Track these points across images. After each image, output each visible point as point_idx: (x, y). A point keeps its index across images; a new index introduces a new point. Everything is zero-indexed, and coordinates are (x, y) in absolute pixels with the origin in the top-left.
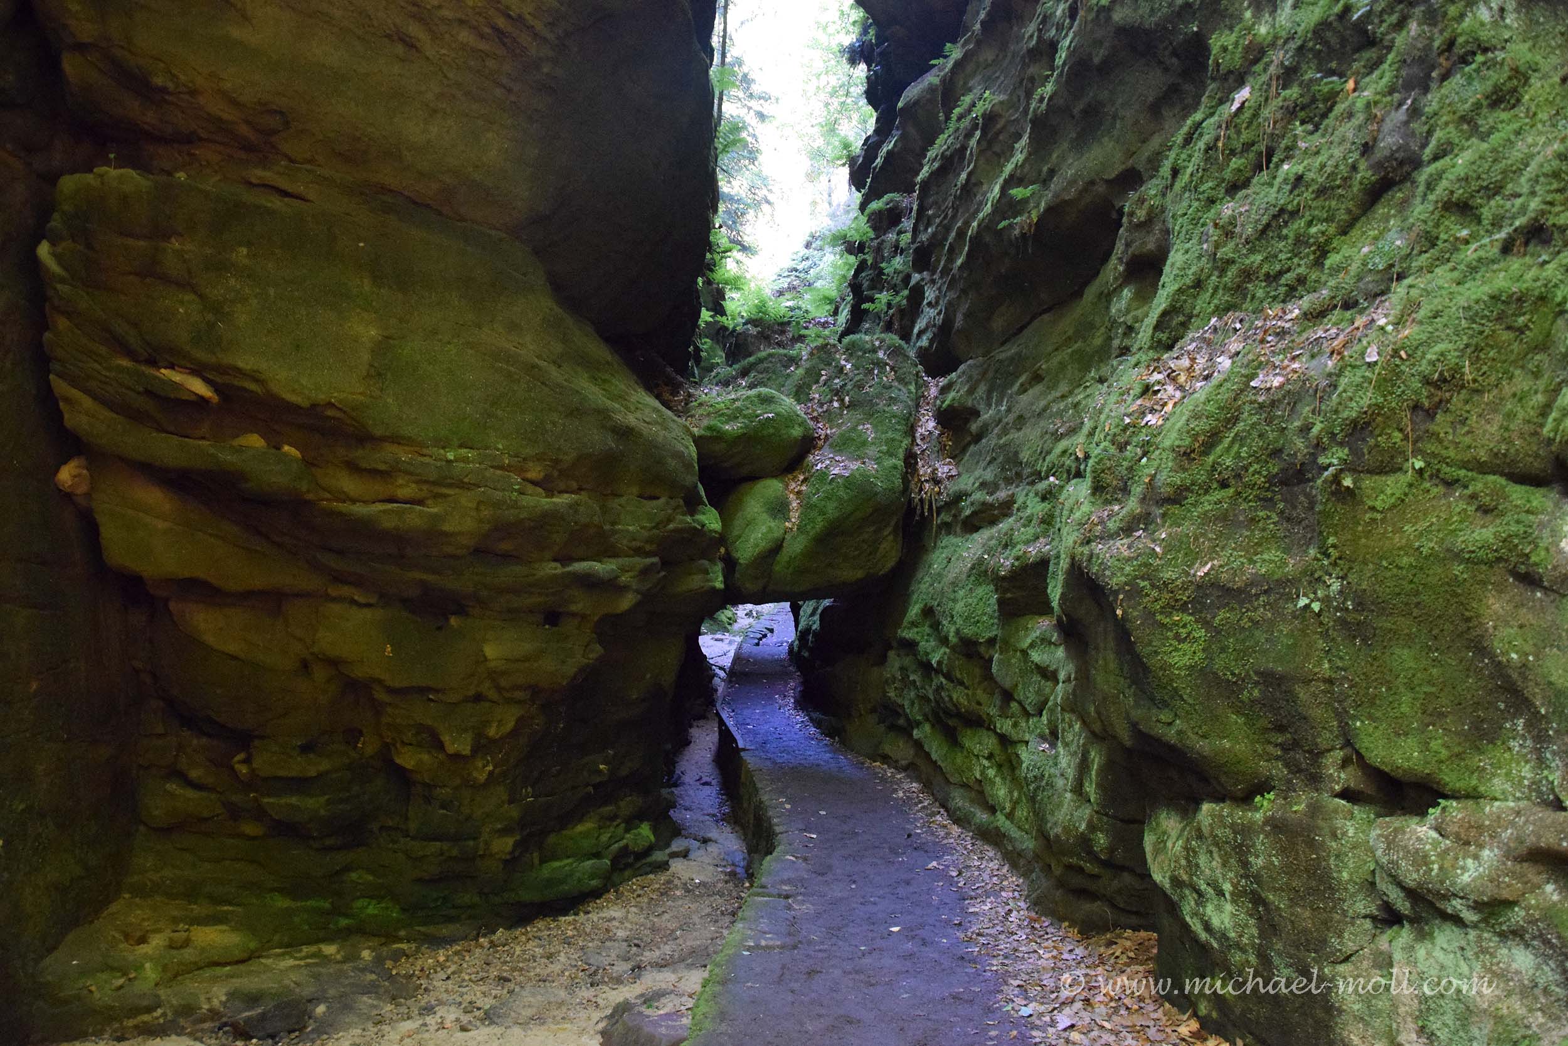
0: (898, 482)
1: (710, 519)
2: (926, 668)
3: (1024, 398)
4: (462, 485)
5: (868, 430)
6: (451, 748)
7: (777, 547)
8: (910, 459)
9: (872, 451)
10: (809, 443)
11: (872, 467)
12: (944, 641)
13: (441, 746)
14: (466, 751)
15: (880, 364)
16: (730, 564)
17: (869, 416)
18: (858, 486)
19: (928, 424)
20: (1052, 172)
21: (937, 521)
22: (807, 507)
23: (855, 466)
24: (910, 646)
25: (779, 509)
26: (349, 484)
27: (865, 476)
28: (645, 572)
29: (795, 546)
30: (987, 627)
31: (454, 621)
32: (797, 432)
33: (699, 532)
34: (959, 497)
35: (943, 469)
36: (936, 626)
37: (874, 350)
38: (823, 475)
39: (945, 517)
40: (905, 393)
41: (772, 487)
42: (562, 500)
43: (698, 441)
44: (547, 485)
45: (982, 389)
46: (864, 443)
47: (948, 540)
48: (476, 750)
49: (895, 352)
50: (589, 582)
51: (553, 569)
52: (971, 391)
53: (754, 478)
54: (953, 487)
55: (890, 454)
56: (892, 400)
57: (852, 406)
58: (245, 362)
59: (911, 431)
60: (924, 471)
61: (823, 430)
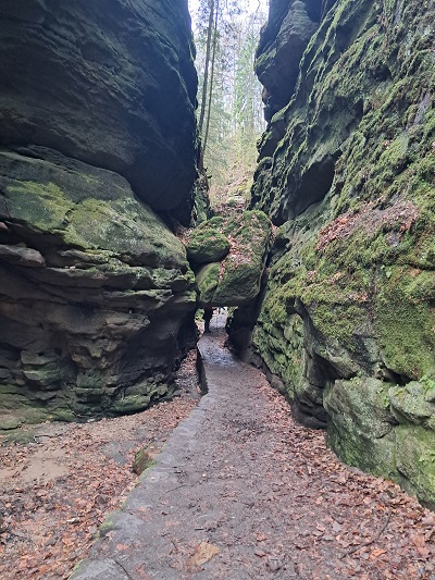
2: (265, 332)
4: (98, 263)
6: (94, 355)
7: (215, 288)
10: (228, 251)
12: (271, 322)
13: (89, 354)
14: (99, 356)
16: (198, 292)
20: (315, 151)
24: (261, 324)
26: (57, 261)
28: (166, 295)
33: (187, 281)
36: (269, 317)
41: (212, 266)
42: (136, 269)
43: (187, 249)
44: (130, 263)
48: (103, 356)
50: (146, 297)
51: (132, 292)
52: (288, 233)
53: (206, 263)
56: (260, 235)
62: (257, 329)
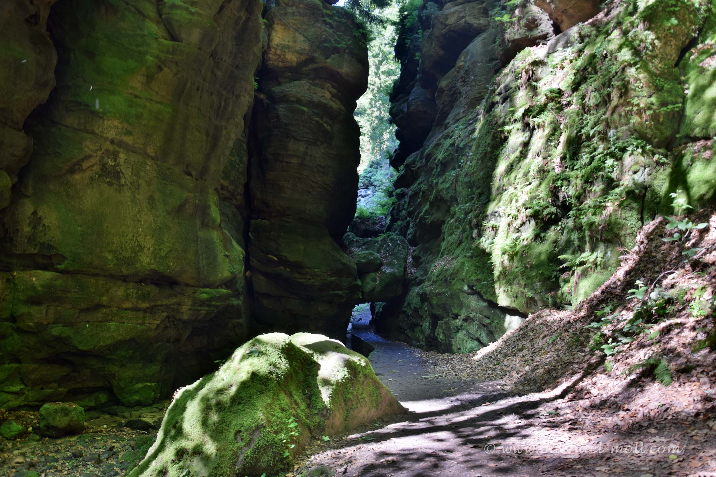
0: (402, 274)
1: (359, 283)
2: (408, 316)
3: (429, 257)
4: (318, 276)
5: (395, 261)
7: (374, 289)
8: (405, 268)
9: (396, 266)
10: (381, 264)
11: (396, 270)
12: (411, 309)
15: (398, 244)
16: (363, 293)
17: (395, 258)
18: (392, 274)
19: (410, 259)
21: (412, 283)
22: (381, 280)
23: (392, 270)
24: (405, 312)
25: (374, 280)
26: (297, 276)
27: (394, 272)
28: (347, 294)
29: (378, 289)
30: (419, 305)
31: (312, 303)
32: (379, 262)
33: (357, 285)
34: (416, 278)
35: (413, 271)
36: (410, 307)
37: (397, 241)
38: (385, 272)
39: (413, 282)
40: (404, 252)
41: (373, 275)
42: (333, 279)
43: (357, 264)
44: (331, 276)
45: (422, 252)
46: (394, 264)
47: (414, 288)
49: (402, 241)
50: (337, 295)
51: (332, 292)
52: (420, 252)
53: (368, 273)
54: (415, 275)
55: (400, 267)
56: (401, 254)
57: (391, 255)
58: (284, 254)
59: (406, 261)
60: (409, 271)
61: (385, 261)
62: (401, 317)
